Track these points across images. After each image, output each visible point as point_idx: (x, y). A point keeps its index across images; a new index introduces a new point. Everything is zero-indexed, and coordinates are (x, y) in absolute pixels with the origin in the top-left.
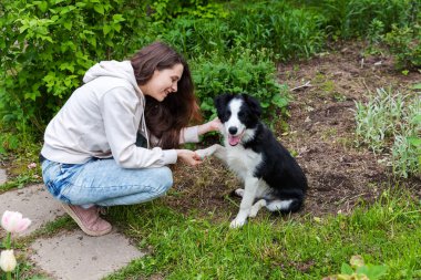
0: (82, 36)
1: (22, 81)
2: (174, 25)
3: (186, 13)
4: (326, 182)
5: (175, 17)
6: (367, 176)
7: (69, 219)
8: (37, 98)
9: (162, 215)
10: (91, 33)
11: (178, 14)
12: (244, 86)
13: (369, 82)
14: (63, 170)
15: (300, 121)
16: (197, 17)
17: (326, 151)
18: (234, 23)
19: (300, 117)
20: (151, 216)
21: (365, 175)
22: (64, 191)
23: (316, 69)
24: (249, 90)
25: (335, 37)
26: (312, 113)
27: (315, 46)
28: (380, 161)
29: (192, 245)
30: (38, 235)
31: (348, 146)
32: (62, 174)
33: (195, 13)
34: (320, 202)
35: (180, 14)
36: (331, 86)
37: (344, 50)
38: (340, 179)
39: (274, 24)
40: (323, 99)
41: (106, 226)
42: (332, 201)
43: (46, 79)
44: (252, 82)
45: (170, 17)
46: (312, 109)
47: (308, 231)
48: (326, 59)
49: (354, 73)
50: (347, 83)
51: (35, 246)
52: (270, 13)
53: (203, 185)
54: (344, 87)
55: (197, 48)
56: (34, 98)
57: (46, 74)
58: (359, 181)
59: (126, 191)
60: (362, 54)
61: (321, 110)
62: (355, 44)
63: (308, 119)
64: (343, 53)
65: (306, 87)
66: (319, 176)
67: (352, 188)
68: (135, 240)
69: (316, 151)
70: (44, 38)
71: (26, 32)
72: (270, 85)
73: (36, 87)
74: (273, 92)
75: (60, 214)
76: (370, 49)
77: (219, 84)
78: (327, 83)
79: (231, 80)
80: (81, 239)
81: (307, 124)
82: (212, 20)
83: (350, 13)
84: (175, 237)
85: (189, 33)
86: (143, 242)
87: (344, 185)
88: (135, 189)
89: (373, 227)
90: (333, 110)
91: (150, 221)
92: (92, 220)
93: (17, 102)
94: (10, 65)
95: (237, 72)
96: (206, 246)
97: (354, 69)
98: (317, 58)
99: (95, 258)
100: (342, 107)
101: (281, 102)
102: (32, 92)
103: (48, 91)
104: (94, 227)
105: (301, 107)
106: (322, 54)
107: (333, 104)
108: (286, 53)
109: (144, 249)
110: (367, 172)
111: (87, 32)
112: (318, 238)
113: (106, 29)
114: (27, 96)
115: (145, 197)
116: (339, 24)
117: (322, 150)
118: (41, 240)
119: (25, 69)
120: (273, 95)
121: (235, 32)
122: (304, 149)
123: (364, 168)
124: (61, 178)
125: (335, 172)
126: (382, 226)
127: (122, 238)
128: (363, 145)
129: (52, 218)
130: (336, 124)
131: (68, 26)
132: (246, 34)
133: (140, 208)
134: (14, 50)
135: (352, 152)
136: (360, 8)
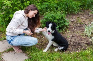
0: (19, 6)
1: (5, 15)
2: (44, 4)
3: (47, 1)
4: (75, 44)
5: (44, 2)
6: (86, 43)
7: (12, 49)
8: (8, 20)
9: (34, 49)
10: (21, 5)
11: (45, 1)
12: (57, 20)
13: (90, 20)
14: (11, 37)
15: (71, 29)
16: (49, 2)
17: (77, 36)
18: (58, 4)
19: (71, 28)
20: (32, 49)
21: (85, 43)
22: (12, 42)
23: (77, 17)
24: (59, 21)
25: (84, 9)
26: (75, 27)
27: (78, 11)
28: (89, 40)
29: (40, 57)
30: (5, 52)
31: (82, 36)
32: (11, 38)
33: (49, 1)
34: (73, 49)
35: (46, 1)
36: (80, 21)
37: (85, 12)
38: (79, 43)
39: (68, 5)
40: (78, 24)
41: (21, 51)
42: (76, 49)
43: (10, 15)
44: (60, 19)
45: (43, 2)
46: (75, 26)
47: (68, 55)
48: (80, 14)
49: (87, 18)
50: (84, 20)
51: (3, 54)
52: (67, 2)
53: (45, 43)
54: (84, 21)
55: (48, 10)
56: (7, 20)
57: (11, 14)
58: (83, 44)
59: (26, 44)
60: (90, 13)
61: (77, 26)
62: (88, 11)
63: (73, 29)
64: (85, 13)
65: (74, 21)
66: (74, 42)
67: (81, 46)
68: (27, 55)
69: (74, 36)
70: (10, 6)
71: (5, 4)
72: (64, 20)
73: (8, 17)
74: (65, 21)
75: (11, 47)
76: (92, 12)
77: (51, 19)
78: (79, 20)
79: (54, 18)
80: (14, 53)
81: (73, 30)
82: (53, 3)
83: (88, 3)
84: (36, 55)
85: (47, 6)
86: (29, 55)
87: (79, 45)
88: (28, 43)
89: (84, 56)
90: (80, 27)
91: (31, 50)
92: (18, 49)
93: (4, 20)
94: (2, 12)
95: (56, 16)
96: (43, 57)
97: (87, 17)
98: (78, 14)
99: (17, 58)
100: (82, 26)
101: (66, 24)
102: (7, 18)
103: (11, 18)
104: (18, 51)
105: (72, 25)
106: (80, 13)
107: (80, 25)
108: (70, 12)
109: (29, 57)
110: (86, 42)
111: (20, 5)
112: (71, 57)
113: (25, 4)
114: (6, 19)
115: (30, 45)
116: (85, 6)
117: (75, 36)
118: (5, 53)
119: (6, 13)
120: (65, 22)
121: (58, 6)
122: (71, 36)
123: (85, 41)
124: (11, 39)
125: (78, 42)
126: (87, 55)
127: (24, 54)
128: (86, 36)
129: (8, 48)
130: (80, 30)
131: (16, 3)
132: (61, 7)
133: (29, 47)
134: (3, 8)
135: (83, 37)
136: (90, 2)
